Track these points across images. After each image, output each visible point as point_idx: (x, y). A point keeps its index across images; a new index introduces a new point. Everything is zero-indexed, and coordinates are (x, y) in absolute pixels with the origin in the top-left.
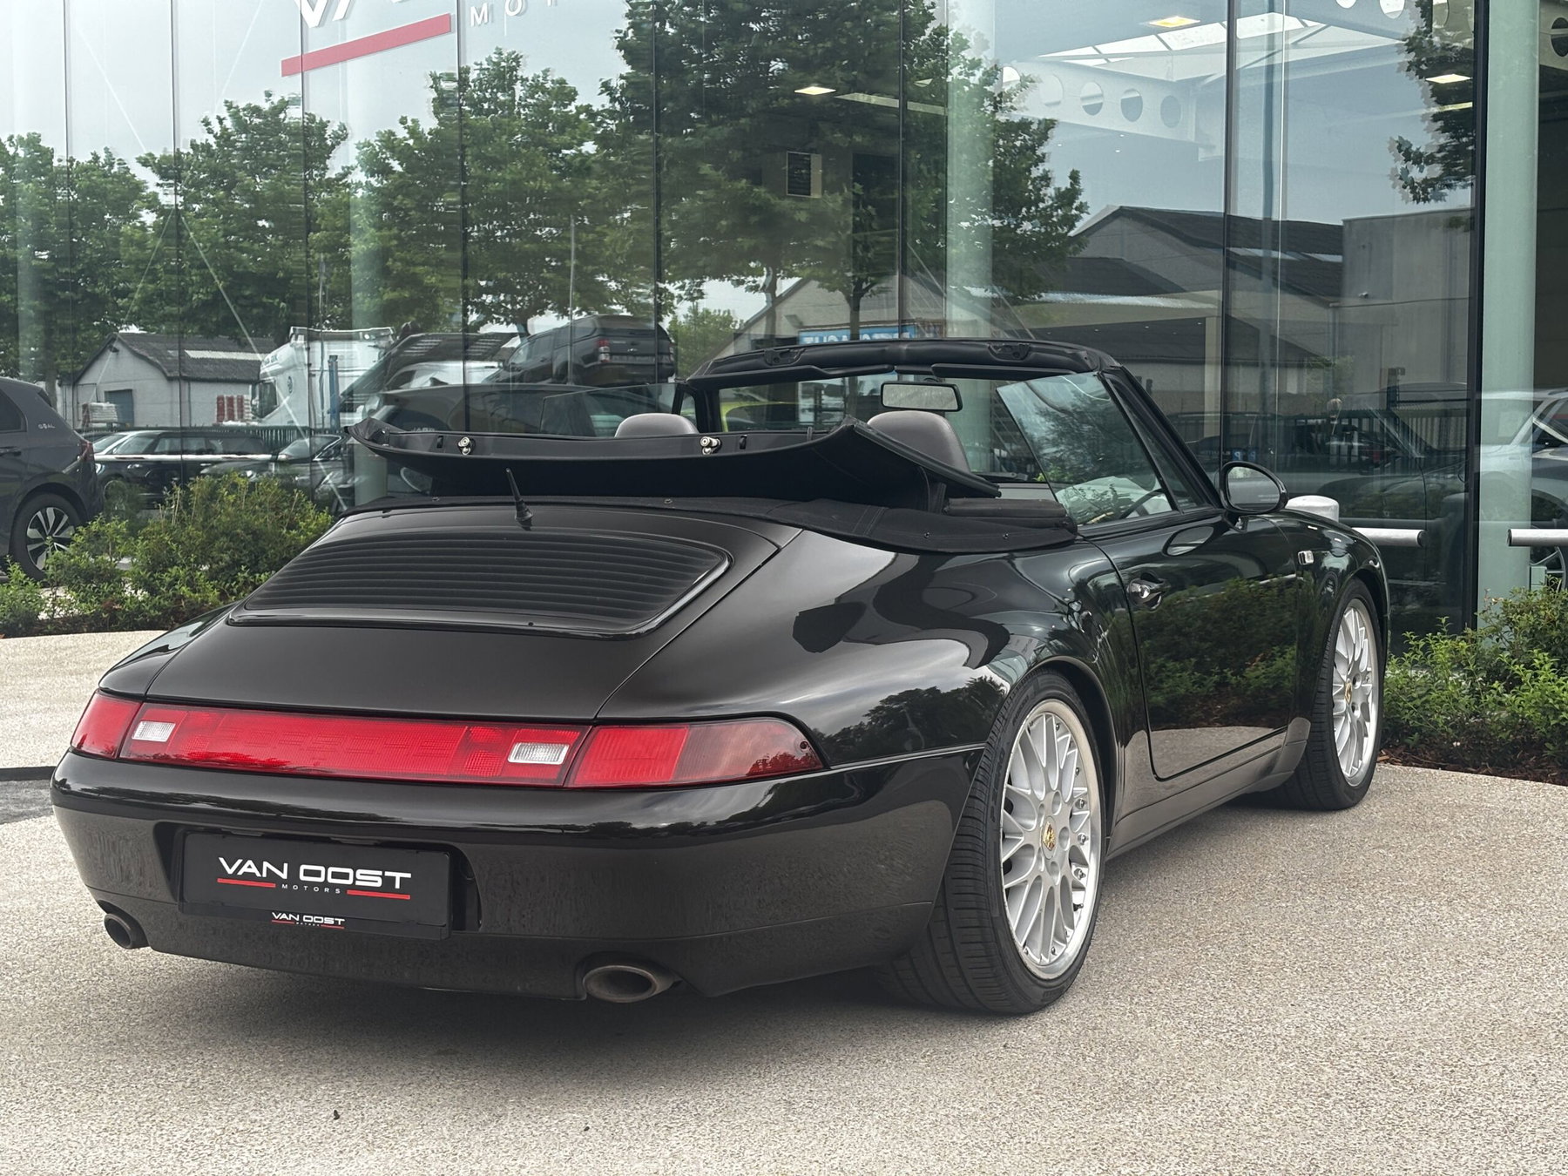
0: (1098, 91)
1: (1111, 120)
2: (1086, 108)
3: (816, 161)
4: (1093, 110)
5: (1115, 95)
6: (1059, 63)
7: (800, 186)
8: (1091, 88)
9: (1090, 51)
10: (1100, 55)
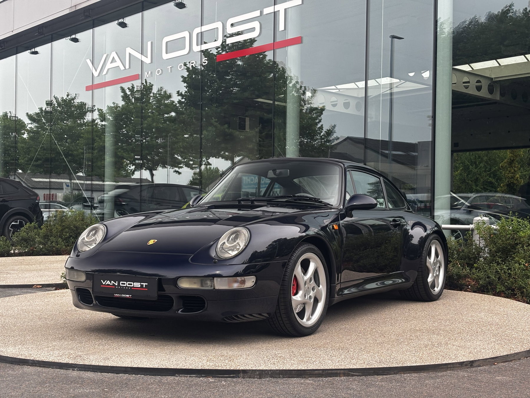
0: (336, 100)
1: (340, 108)
2: (332, 105)
3: (247, 119)
4: (334, 105)
5: (341, 101)
6: (324, 91)
7: (242, 127)
8: (334, 99)
9: (333, 87)
10: (337, 89)
